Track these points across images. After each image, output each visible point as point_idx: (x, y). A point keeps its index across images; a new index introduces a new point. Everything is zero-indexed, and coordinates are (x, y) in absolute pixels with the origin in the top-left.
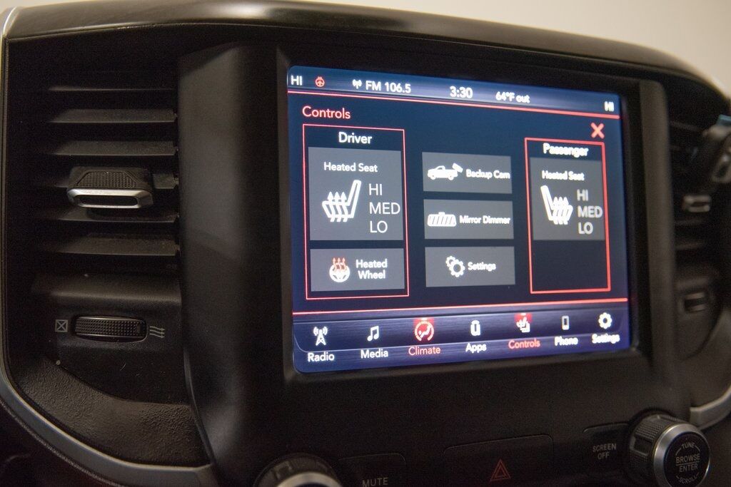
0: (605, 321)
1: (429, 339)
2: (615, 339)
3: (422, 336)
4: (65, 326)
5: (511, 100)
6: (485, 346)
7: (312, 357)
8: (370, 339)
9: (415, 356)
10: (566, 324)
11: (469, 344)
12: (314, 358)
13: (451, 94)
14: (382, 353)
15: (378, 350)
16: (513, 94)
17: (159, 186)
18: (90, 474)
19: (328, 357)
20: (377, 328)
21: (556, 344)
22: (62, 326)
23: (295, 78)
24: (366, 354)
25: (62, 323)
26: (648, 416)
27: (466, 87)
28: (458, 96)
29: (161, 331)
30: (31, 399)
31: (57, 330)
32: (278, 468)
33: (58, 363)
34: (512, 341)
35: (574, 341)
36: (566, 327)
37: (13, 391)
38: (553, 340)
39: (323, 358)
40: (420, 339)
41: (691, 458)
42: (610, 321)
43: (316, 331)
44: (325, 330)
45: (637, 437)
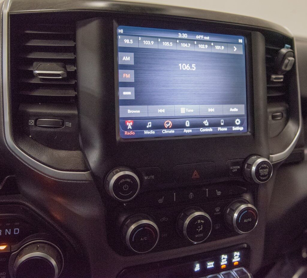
0: (238, 122)
1: (170, 127)
2: (241, 129)
3: (167, 126)
4: (32, 123)
5: (202, 38)
6: (191, 130)
7: (126, 133)
8: (148, 127)
9: (165, 133)
10: (222, 123)
11: (185, 130)
12: (127, 133)
13: (179, 36)
14: (152, 132)
15: (151, 131)
16: (203, 36)
17: (69, 70)
18: (45, 176)
19: (132, 133)
20: (150, 123)
21: (219, 130)
22: (31, 123)
23: (120, 30)
24: (146, 132)
25: (31, 121)
26: (253, 156)
27: (185, 34)
28: (182, 37)
29: (70, 124)
30: (22, 149)
31: (30, 124)
32: (114, 171)
33: (30, 136)
34: (202, 129)
35: (225, 129)
36: (222, 124)
37: (15, 146)
38: (217, 129)
39: (130, 133)
40: (167, 127)
41: (265, 170)
42: (239, 122)
43: (128, 124)
44: (131, 123)
45: (248, 164)
